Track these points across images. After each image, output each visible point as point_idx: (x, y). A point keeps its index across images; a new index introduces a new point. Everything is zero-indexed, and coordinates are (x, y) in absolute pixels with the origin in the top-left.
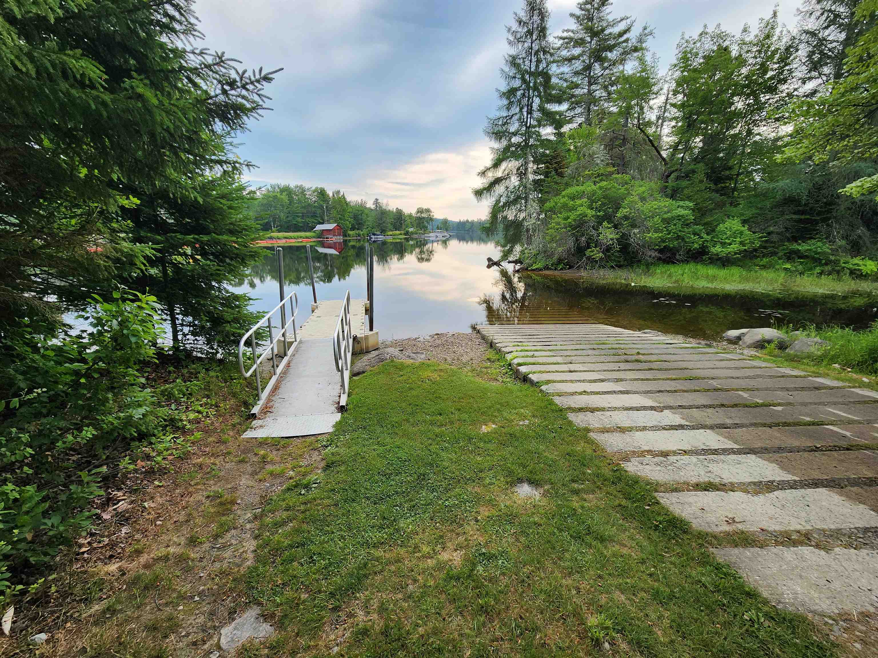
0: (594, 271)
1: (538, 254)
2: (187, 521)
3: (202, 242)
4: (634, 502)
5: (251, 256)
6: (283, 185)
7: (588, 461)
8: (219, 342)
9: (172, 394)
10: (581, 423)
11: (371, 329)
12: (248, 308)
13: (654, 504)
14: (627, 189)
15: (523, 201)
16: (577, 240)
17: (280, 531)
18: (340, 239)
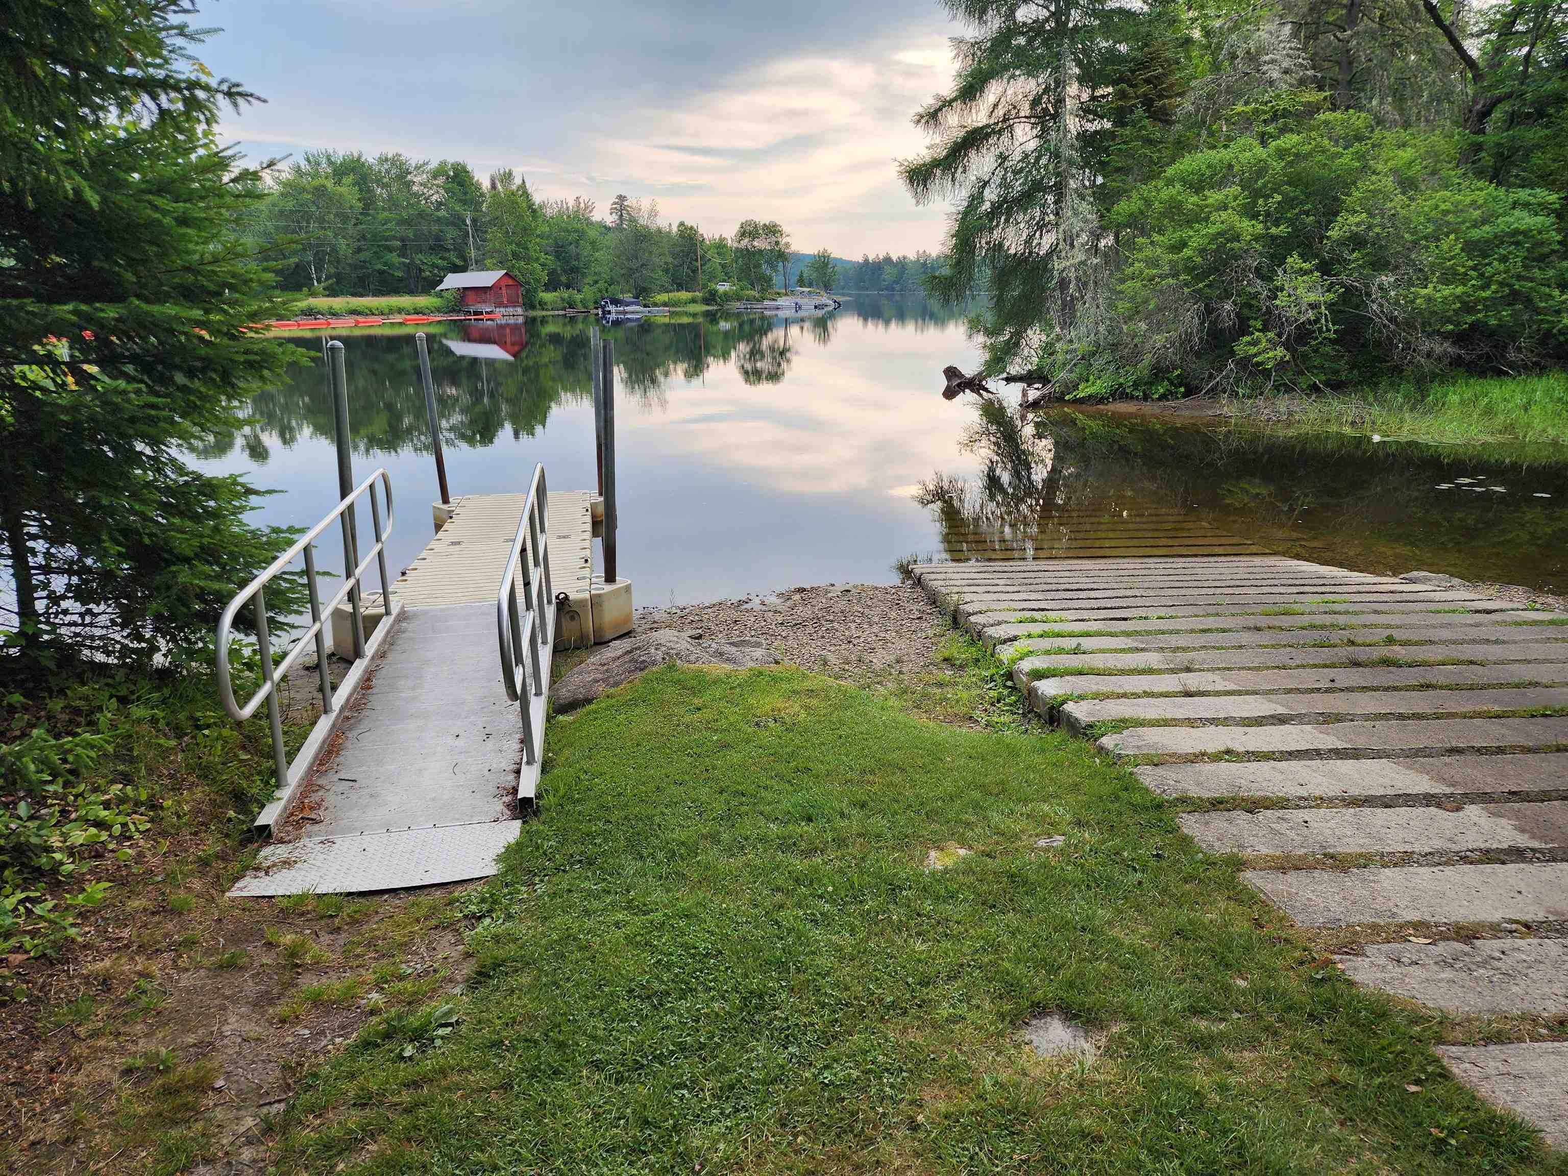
0: (1260, 402)
1: (1094, 354)
2: (68, 1141)
3: (101, 325)
4: (1376, 1072)
5: (250, 365)
6: (341, 153)
7: (1238, 952)
8: (158, 617)
9: (18, 772)
10: (1217, 844)
11: (610, 577)
12: (245, 517)
13: (1431, 1077)
14: (1361, 157)
15: (1050, 198)
16: (1209, 310)
17: (341, 1166)
18: (513, 315)
